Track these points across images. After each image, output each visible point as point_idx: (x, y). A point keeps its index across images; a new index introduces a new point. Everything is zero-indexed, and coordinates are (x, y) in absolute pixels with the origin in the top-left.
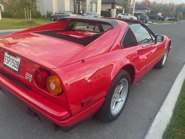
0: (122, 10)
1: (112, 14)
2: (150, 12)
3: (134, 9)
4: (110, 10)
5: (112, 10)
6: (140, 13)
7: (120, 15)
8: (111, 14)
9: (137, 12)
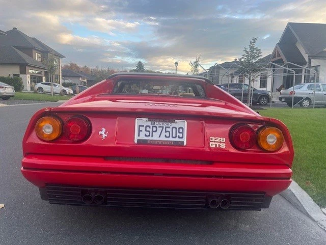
0: (42, 77)
1: (24, 84)
2: (86, 81)
3: (61, 76)
4: (18, 75)
5: (21, 76)
6: (71, 83)
7: (39, 85)
8: (22, 83)
9: (67, 81)
